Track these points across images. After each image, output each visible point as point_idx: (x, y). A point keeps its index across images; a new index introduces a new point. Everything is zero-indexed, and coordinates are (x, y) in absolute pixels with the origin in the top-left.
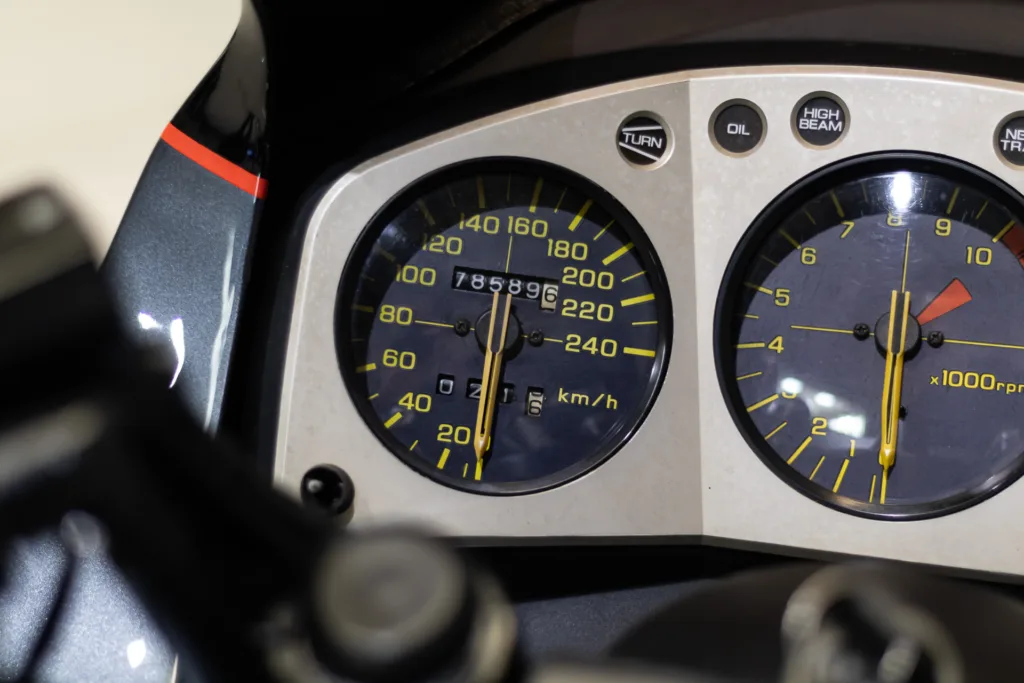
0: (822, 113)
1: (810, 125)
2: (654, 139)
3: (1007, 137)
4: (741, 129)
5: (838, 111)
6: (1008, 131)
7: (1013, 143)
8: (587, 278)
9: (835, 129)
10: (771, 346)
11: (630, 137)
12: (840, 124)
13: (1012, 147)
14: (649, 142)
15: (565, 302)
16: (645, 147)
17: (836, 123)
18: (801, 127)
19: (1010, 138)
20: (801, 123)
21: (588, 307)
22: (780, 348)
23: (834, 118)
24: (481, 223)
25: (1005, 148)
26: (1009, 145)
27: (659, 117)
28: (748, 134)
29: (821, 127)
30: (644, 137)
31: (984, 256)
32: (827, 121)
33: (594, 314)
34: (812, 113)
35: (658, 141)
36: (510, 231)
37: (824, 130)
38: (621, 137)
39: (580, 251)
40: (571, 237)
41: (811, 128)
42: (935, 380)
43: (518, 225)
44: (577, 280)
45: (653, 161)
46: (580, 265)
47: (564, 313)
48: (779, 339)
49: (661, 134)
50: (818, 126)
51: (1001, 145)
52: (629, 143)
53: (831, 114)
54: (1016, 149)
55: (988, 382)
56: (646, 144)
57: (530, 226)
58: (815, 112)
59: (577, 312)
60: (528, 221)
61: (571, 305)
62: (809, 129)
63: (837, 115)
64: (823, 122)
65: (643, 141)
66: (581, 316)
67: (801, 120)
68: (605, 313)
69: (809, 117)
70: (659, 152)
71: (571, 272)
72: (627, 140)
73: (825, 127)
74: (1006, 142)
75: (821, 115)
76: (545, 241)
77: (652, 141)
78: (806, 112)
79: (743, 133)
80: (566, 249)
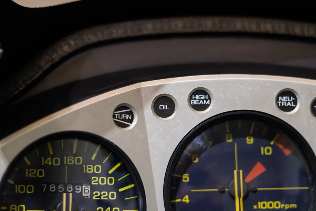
0: (200, 97)
1: (195, 102)
2: (128, 115)
3: (280, 100)
4: (165, 107)
5: (207, 96)
6: (280, 98)
7: (282, 102)
8: (103, 181)
9: (207, 103)
10: (184, 200)
11: (118, 116)
12: (209, 101)
13: (283, 104)
14: (126, 117)
15: (94, 193)
16: (124, 120)
17: (207, 100)
18: (192, 104)
19: (281, 101)
20: (192, 102)
21: (104, 194)
22: (187, 201)
23: (205, 99)
24: (52, 161)
25: (279, 105)
26: (281, 104)
27: (130, 105)
28: (169, 109)
29: (200, 103)
30: (124, 115)
31: (268, 151)
32: (203, 100)
33: (108, 197)
34: (196, 97)
35: (130, 117)
36: (65, 163)
37: (202, 104)
38: (114, 116)
39: (98, 169)
40: (94, 163)
41: (196, 104)
42: (255, 207)
43: (68, 160)
44: (98, 182)
45: (129, 125)
46: (99, 175)
47: (94, 198)
48: (187, 197)
49: (131, 113)
50: (199, 103)
51: (278, 104)
52: (118, 119)
53: (204, 97)
54: (284, 105)
55: (277, 205)
56: (125, 118)
57: (74, 160)
58: (197, 97)
59: (100, 197)
60: (73, 158)
61: (97, 194)
62: (195, 105)
63: (207, 97)
64: (201, 101)
65: (124, 117)
66: (102, 198)
67: (192, 101)
68: (113, 196)
69: (195, 99)
70: (131, 121)
71: (95, 179)
72: (116, 118)
73: (202, 103)
74: (279, 102)
75: (200, 98)
76: (82, 165)
77: (127, 116)
78: (193, 97)
79: (167, 109)
80: (92, 169)
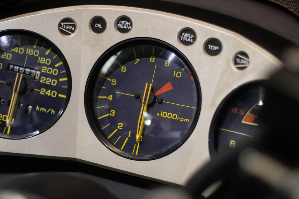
0: (125, 22)
1: (120, 26)
2: (71, 27)
3: (183, 36)
4: (99, 26)
5: (130, 23)
6: (183, 34)
7: (184, 38)
8: (50, 70)
9: (129, 28)
10: (108, 98)
11: (63, 26)
12: (130, 27)
13: (184, 39)
14: (70, 28)
15: (42, 78)
16: (68, 30)
17: (129, 26)
18: (118, 27)
19: (184, 36)
20: (118, 26)
21: (49, 80)
22: (111, 99)
23: (128, 25)
24: (18, 50)
25: (182, 39)
26: (183, 38)
27: (73, 20)
28: (101, 28)
29: (124, 27)
30: (68, 26)
32: (126, 25)
33: (51, 83)
34: (122, 22)
35: (73, 28)
36: (27, 53)
37: (125, 28)
38: (60, 25)
39: (48, 62)
40: (46, 57)
41: (121, 27)
42: (158, 114)
43: (30, 51)
44: (46, 71)
45: (70, 34)
46: (48, 66)
47: (41, 81)
48: (111, 96)
49: (74, 26)
50: (123, 27)
51: (180, 38)
52: (63, 28)
53: (128, 23)
54: (185, 40)
55: (175, 117)
56: (69, 28)
57: (34, 52)
58: (123, 22)
59: (45, 81)
60: (33, 50)
61: (43, 79)
62: (120, 28)
63: (130, 24)
64: (125, 26)
65: (68, 27)
66: (47, 83)
67: (118, 24)
68: (54, 83)
69: (121, 23)
70: (73, 31)
71: (44, 68)
72: (62, 27)
73: (126, 27)
74: (182, 37)
75: (125, 23)
76: (37, 57)
77: (71, 28)
78: (120, 22)
79: (100, 27)
80: (44, 61)
